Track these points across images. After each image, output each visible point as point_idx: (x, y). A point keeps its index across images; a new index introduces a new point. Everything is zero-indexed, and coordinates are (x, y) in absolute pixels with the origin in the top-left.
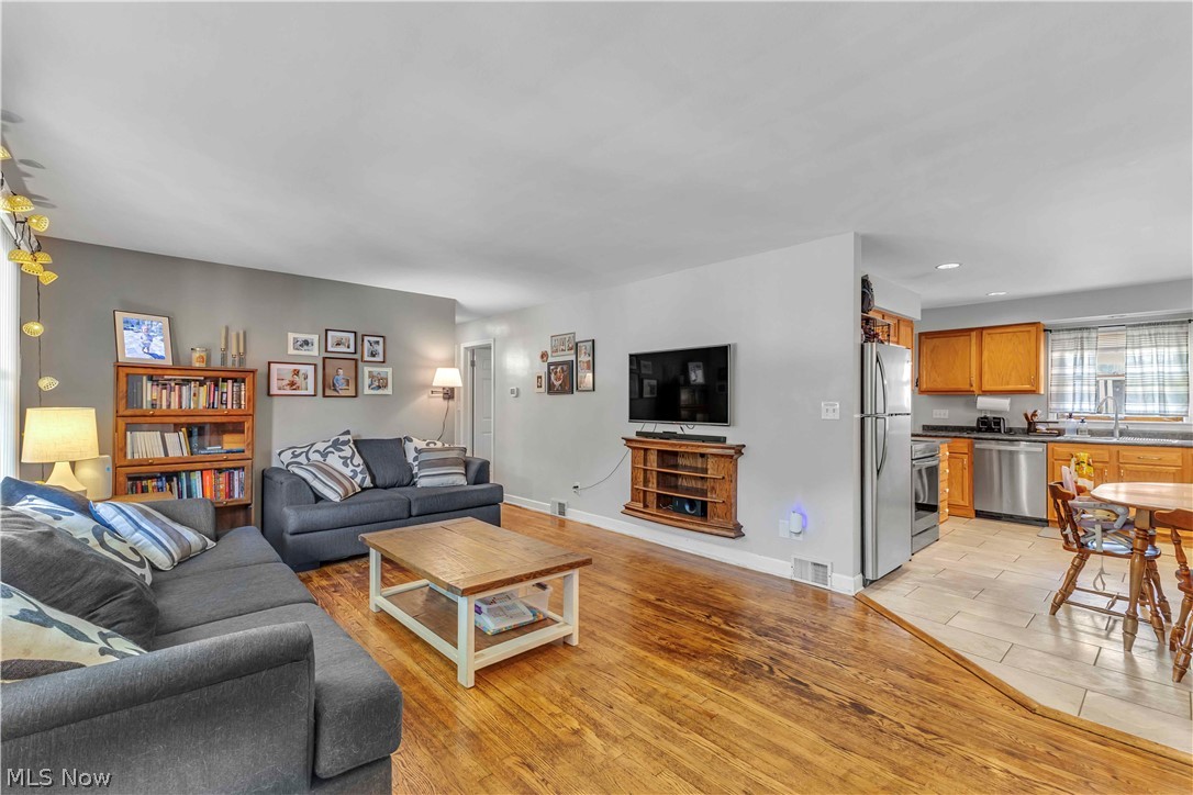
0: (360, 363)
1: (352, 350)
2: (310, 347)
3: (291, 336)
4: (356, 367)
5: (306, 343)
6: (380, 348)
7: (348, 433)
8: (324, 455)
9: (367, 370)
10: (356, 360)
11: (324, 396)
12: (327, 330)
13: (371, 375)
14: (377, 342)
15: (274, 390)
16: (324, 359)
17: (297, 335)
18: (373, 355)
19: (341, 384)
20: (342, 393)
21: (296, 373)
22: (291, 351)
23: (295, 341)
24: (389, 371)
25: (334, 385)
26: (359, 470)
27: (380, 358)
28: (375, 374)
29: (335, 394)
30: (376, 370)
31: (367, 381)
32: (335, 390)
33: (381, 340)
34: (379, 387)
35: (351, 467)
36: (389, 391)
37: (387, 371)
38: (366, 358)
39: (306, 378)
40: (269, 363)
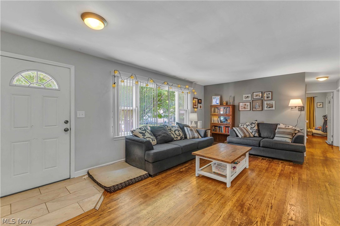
0: (264, 101)
1: (261, 97)
2: (249, 98)
3: (244, 96)
4: (262, 102)
5: (248, 97)
6: (270, 96)
7: (257, 121)
8: (247, 126)
9: (265, 103)
10: (262, 100)
11: (253, 110)
12: (253, 93)
13: (267, 104)
14: (269, 94)
15: (240, 109)
16: (253, 100)
17: (245, 95)
18: (268, 98)
19: (257, 107)
20: (258, 110)
21: (245, 105)
22: (244, 99)
23: (245, 97)
24: (274, 102)
25: (255, 107)
26: (254, 131)
27: (270, 99)
28: (268, 103)
29: (256, 110)
30: (268, 102)
31: (266, 106)
32: (256, 109)
33: (270, 93)
34: (270, 107)
35: (252, 130)
36: (274, 108)
37: (273, 102)
38: (265, 99)
39: (248, 106)
40: (239, 103)
